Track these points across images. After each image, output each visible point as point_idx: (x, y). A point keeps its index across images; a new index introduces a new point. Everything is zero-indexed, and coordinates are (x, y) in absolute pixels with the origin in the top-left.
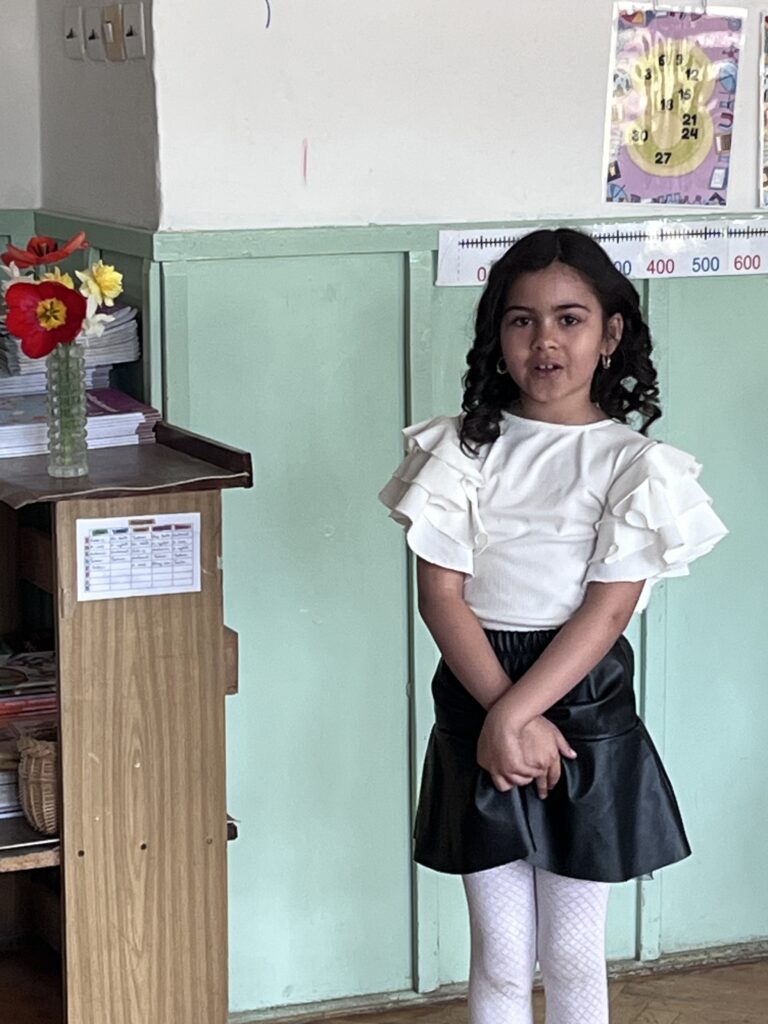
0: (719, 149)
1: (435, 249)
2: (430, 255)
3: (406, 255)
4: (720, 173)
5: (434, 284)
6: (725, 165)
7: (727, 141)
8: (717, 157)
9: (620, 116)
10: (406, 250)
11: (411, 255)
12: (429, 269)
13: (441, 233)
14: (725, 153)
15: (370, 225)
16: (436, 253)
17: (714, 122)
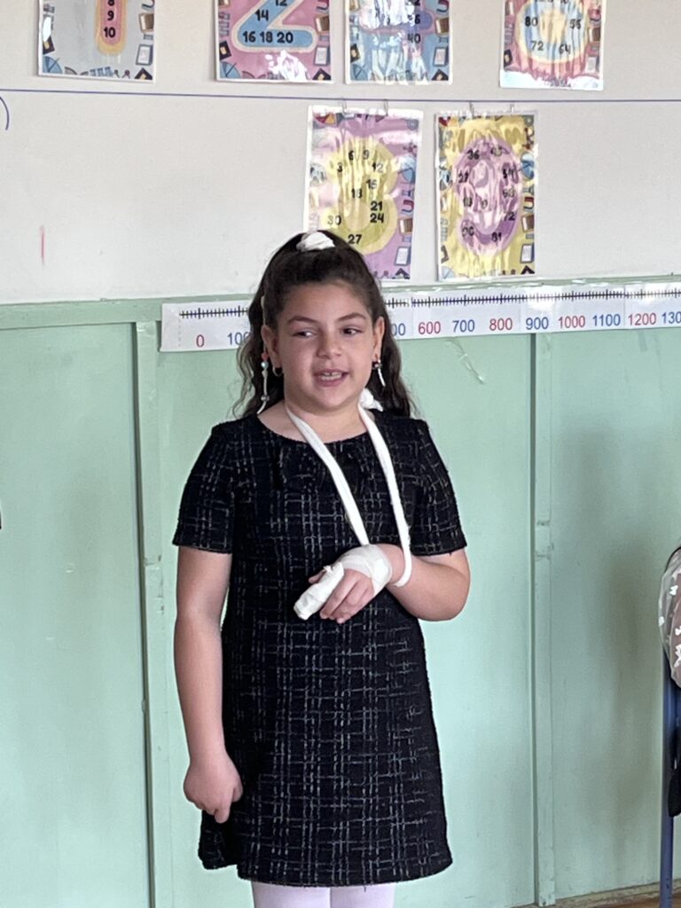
0: (403, 230)
1: (158, 319)
2: (154, 325)
3: (134, 325)
4: (404, 252)
5: (158, 350)
6: (408, 244)
7: (409, 224)
8: (401, 238)
9: (317, 203)
10: (134, 321)
11: (138, 325)
12: (155, 337)
13: (164, 306)
14: (408, 234)
15: (101, 300)
16: (159, 323)
17: (398, 208)
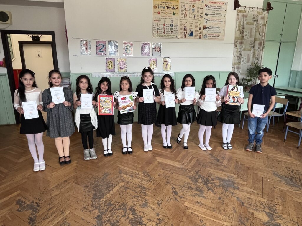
4: (114, 69)
5: (92, 77)
7: (115, 67)
13: (92, 73)
